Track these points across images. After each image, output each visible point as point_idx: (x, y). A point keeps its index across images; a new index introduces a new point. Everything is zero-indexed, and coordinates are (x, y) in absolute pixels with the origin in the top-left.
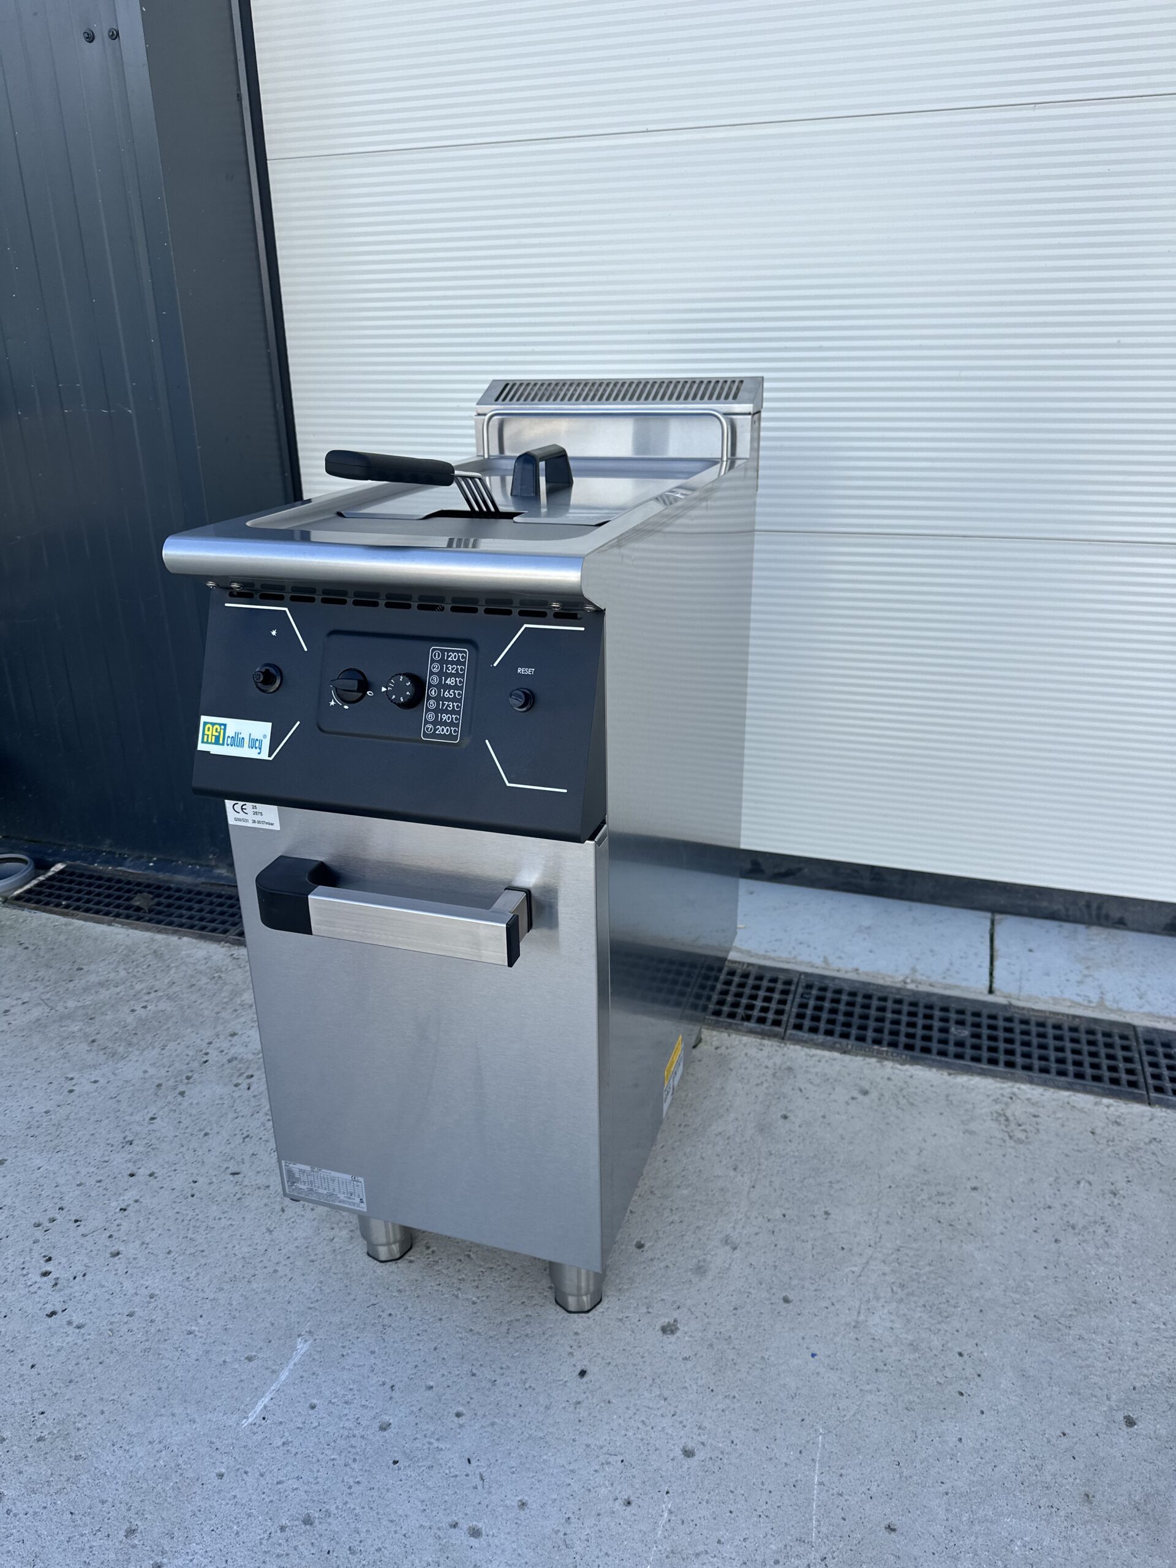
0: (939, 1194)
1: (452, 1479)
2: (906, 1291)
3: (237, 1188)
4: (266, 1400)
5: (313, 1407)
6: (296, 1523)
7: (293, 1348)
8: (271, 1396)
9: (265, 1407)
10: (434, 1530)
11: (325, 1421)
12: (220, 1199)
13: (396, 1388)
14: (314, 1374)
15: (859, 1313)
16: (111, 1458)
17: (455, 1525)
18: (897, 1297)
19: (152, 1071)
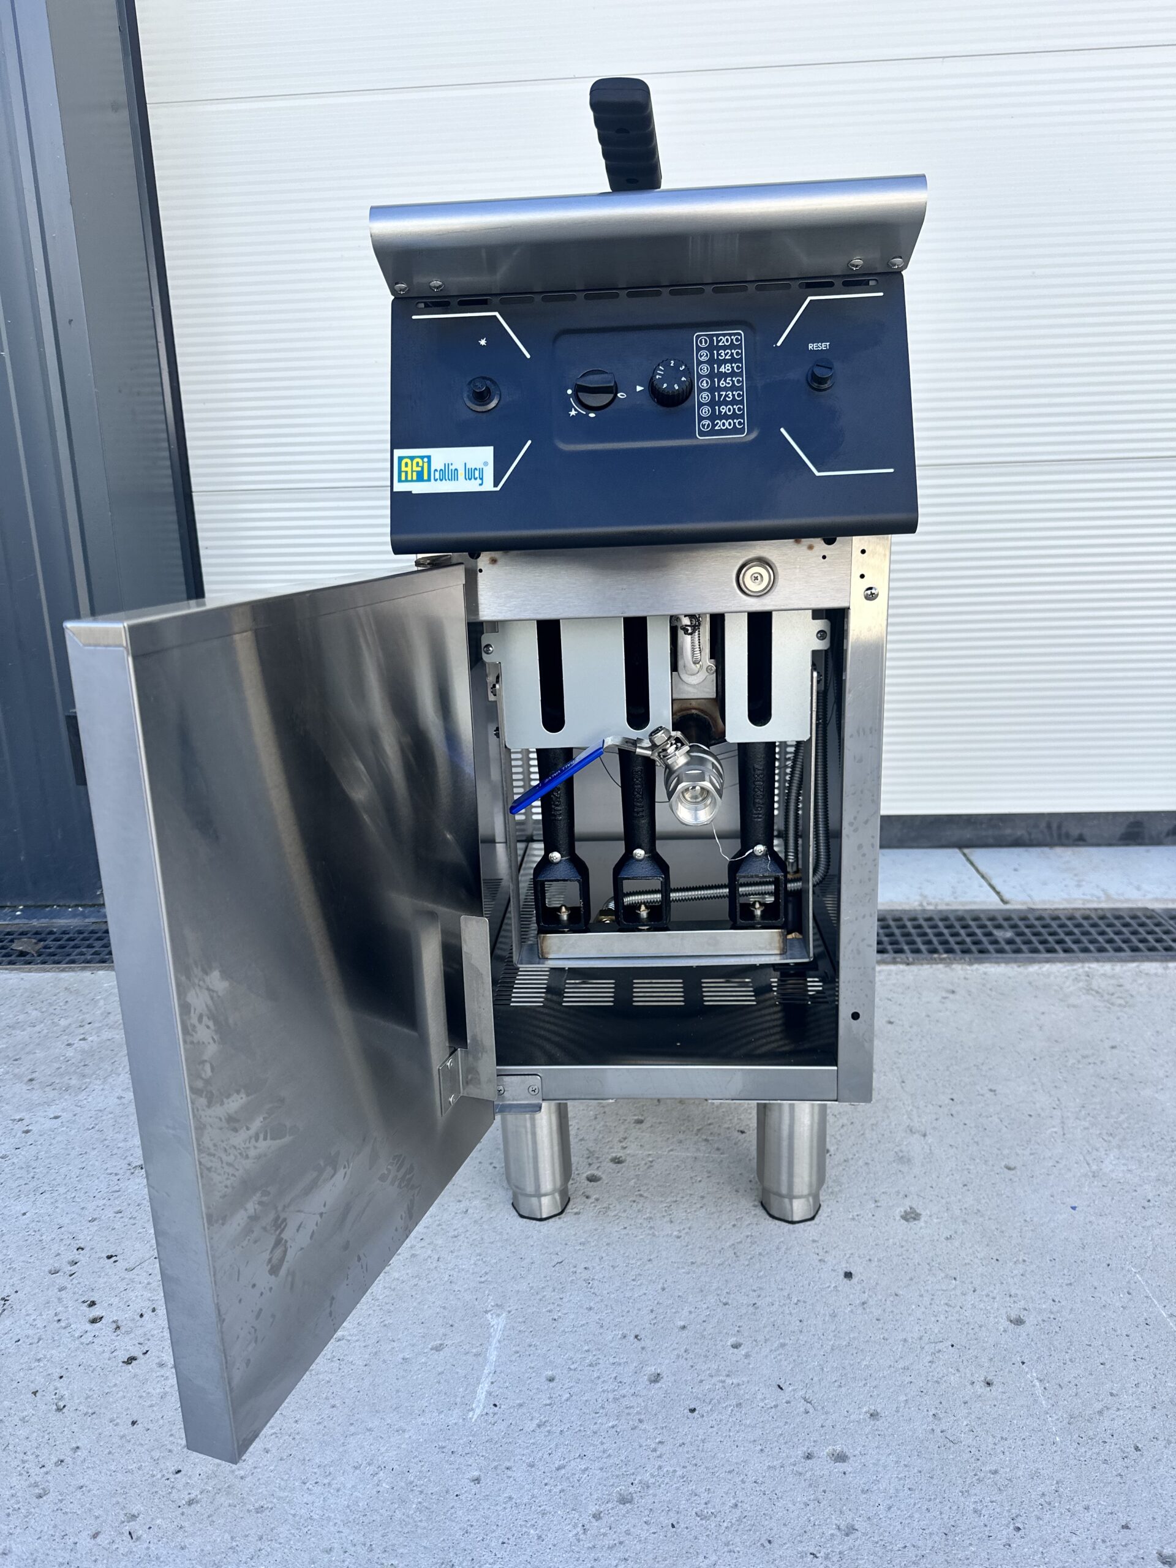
0: (1084, 1057)
1: (773, 1410)
2: (1117, 1138)
4: (485, 1386)
5: (551, 1380)
6: (610, 1505)
7: (489, 1326)
8: (490, 1379)
9: (489, 1393)
10: (788, 1469)
11: (575, 1390)
13: (642, 1337)
14: (530, 1346)
16: (307, 1498)
17: (809, 1456)
18: (1113, 1144)
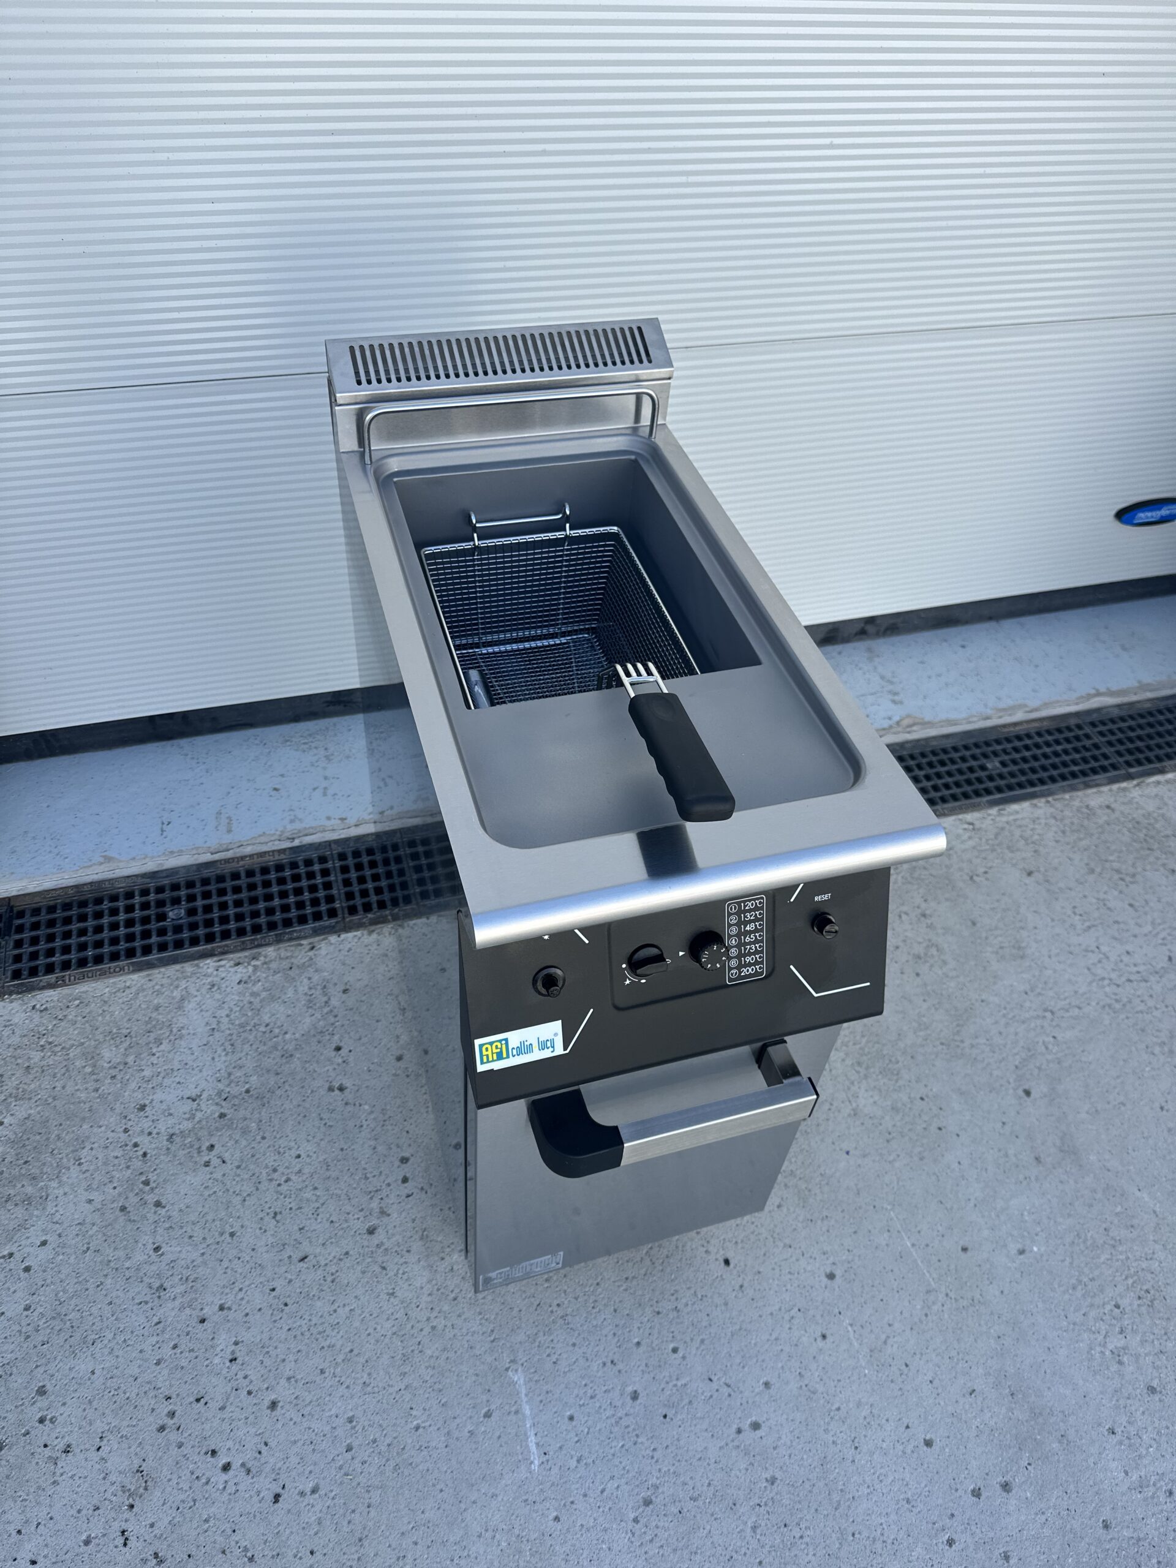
1: (711, 1400)
2: (864, 1066)
3: (319, 1272)
4: (532, 1439)
5: (571, 1418)
6: (641, 1510)
7: (514, 1383)
8: (533, 1433)
9: (537, 1444)
10: (731, 1445)
11: (590, 1423)
12: (314, 1291)
13: (616, 1361)
14: (547, 1392)
15: (850, 1102)
17: (739, 1431)
18: (862, 1074)
19: (94, 1196)
